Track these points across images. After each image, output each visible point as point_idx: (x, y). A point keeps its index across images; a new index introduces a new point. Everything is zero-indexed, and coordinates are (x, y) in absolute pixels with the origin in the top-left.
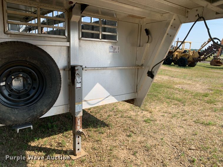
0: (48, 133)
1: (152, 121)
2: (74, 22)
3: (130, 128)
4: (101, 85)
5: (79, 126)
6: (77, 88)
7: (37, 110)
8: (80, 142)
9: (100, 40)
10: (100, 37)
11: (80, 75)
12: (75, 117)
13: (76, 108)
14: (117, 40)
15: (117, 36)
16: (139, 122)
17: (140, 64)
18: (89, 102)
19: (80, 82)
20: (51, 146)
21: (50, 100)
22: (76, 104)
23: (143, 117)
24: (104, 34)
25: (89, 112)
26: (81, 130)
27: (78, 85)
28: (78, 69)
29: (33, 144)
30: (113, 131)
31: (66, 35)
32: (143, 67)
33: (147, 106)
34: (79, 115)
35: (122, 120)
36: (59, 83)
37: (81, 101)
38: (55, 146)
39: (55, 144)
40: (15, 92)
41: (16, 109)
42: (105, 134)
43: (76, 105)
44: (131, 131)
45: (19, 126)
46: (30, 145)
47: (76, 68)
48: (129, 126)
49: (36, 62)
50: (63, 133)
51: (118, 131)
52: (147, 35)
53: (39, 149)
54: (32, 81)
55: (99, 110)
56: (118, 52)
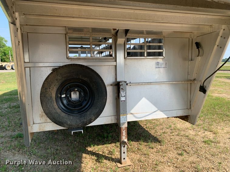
0: (103, 142)
1: (214, 142)
2: (120, 45)
3: (184, 147)
4: (148, 99)
5: (124, 136)
6: (122, 101)
7: (87, 118)
8: (126, 152)
9: (145, 58)
10: (146, 55)
11: (124, 90)
12: (121, 128)
13: (121, 119)
14: (164, 55)
15: (164, 52)
16: (196, 142)
17: (192, 79)
18: (135, 115)
19: (125, 96)
20: (103, 152)
21: (98, 110)
22: (121, 115)
23: (203, 138)
24: (149, 52)
25: (145, 127)
26: (126, 140)
27: (122, 99)
28: (122, 85)
29: (89, 149)
30: (163, 148)
31: (113, 56)
32: (196, 82)
33: (213, 127)
34: (124, 126)
35: (177, 138)
36: (105, 96)
37: (125, 113)
38: (106, 153)
39: (107, 152)
40: (72, 102)
41: (71, 116)
42: (155, 149)
43: (121, 117)
44: (183, 150)
45: (74, 129)
46: (87, 150)
47: (121, 84)
48: (183, 145)
49: (87, 79)
50: (116, 143)
51: (169, 148)
52: (197, 48)
53: (92, 153)
54: (85, 94)
55: (154, 127)
56: (166, 67)
